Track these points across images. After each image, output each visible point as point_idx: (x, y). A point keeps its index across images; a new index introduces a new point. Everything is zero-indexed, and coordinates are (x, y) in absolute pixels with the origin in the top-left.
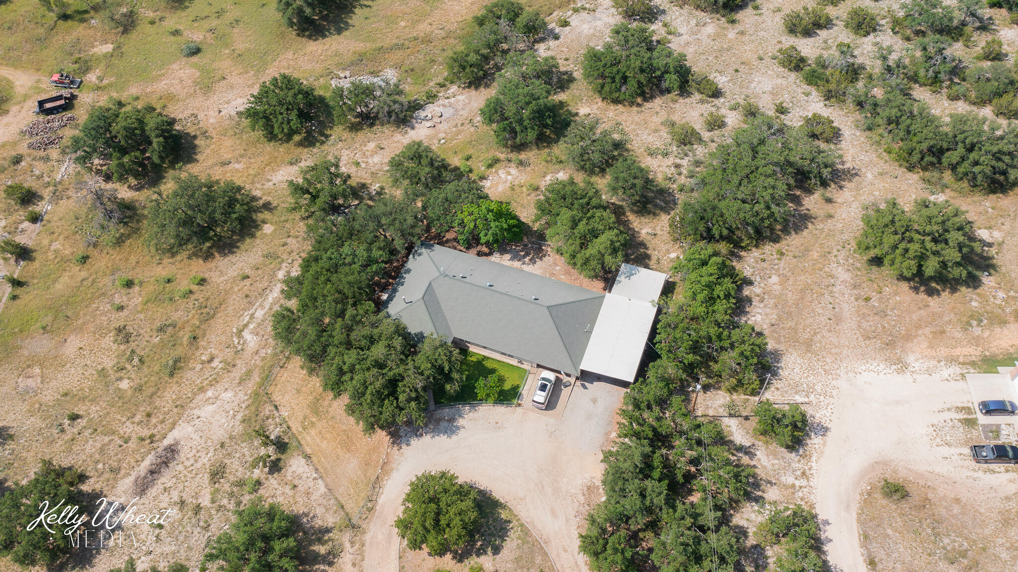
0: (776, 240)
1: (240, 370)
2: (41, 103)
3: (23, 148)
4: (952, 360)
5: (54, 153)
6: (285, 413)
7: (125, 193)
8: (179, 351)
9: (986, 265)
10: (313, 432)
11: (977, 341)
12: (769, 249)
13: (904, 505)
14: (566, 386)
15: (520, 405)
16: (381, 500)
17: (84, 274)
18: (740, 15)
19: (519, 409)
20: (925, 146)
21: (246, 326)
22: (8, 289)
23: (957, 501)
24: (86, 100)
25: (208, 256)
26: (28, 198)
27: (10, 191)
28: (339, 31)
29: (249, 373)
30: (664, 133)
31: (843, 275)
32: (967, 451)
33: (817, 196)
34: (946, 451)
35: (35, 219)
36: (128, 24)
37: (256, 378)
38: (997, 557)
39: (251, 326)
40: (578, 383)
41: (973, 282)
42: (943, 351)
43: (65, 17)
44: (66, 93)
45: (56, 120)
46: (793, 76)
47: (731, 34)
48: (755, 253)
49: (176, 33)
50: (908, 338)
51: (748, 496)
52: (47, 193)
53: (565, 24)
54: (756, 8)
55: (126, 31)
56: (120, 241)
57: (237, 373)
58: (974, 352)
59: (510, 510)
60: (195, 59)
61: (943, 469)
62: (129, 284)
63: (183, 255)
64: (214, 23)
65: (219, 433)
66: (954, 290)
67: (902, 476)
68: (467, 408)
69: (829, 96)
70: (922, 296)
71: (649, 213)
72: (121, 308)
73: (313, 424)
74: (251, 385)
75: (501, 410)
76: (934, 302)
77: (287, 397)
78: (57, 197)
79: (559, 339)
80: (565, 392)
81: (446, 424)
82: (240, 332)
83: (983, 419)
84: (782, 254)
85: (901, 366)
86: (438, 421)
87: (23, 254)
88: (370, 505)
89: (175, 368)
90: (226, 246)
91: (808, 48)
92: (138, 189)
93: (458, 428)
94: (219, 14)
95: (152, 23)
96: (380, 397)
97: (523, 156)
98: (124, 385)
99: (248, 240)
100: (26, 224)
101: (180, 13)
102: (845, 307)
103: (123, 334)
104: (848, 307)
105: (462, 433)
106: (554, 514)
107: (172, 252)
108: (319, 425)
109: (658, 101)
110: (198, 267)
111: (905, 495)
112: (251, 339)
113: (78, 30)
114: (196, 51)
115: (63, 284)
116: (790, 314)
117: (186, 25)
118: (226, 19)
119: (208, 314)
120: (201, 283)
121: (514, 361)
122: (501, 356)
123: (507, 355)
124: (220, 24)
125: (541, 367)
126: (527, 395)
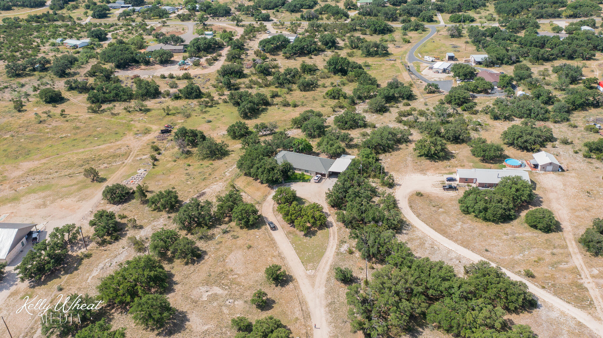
0: (390, 152)
1: (225, 179)
2: (162, 130)
3: (155, 140)
4: (440, 173)
5: (165, 141)
7: (188, 148)
8: (205, 176)
9: (453, 157)
11: (448, 170)
12: (387, 154)
13: (422, 197)
16: (268, 199)
17: (175, 163)
18: (385, 114)
19: (309, 183)
20: (435, 131)
21: (226, 172)
22: (152, 166)
23: (438, 197)
24: (175, 130)
25: (214, 160)
26: (157, 149)
27: (153, 147)
28: (256, 118)
29: (227, 180)
30: (359, 135)
31: (409, 159)
32: (442, 189)
33: (404, 145)
34: (436, 189)
35: (159, 154)
36: (188, 116)
37: (230, 180)
38: (447, 206)
39: (228, 172)
40: (328, 178)
41: (448, 159)
42: (438, 172)
43: (168, 114)
44: (169, 129)
45: (166, 135)
46: (400, 124)
47: (382, 117)
48: (384, 155)
49: (204, 118)
50: (428, 169)
51: (376, 196)
52: (163, 149)
53: (329, 117)
54: (390, 112)
55: (188, 117)
56: (186, 158)
57: (223, 180)
58: (447, 172)
60: (210, 123)
61: (435, 192)
62: (189, 165)
63: (205, 160)
64: (216, 116)
65: (218, 190)
66: (442, 161)
67: (422, 192)
68: (294, 183)
69: (410, 127)
70: (433, 162)
71: (352, 149)
72: (187, 170)
73: (247, 187)
74: (227, 182)
75: (304, 183)
76: (436, 164)
78: (166, 149)
79: (322, 165)
80: (324, 180)
81: (288, 186)
82: (224, 173)
83: (447, 182)
84: (392, 155)
85: (425, 174)
86: (285, 185)
87: (156, 160)
89: (204, 179)
90: (219, 158)
91: (405, 119)
92: (192, 148)
93: (291, 186)
94: (218, 114)
95: (196, 116)
96: (269, 171)
97: (314, 140)
98: (189, 183)
99: (227, 157)
100: (157, 155)
101: (205, 114)
102: (410, 165)
103: (188, 174)
104: (410, 164)
106: (319, 200)
107: (203, 159)
108: (249, 187)
109: (357, 130)
110: (211, 162)
111: (422, 195)
112: (228, 174)
113: (172, 117)
114: (210, 122)
115: (169, 165)
116: (393, 166)
117: (207, 117)
118: (220, 115)
119: (214, 170)
120: (212, 164)
121: (309, 174)
122: (305, 173)
123: (306, 171)
124: (218, 117)
125: (317, 173)
126: (312, 180)
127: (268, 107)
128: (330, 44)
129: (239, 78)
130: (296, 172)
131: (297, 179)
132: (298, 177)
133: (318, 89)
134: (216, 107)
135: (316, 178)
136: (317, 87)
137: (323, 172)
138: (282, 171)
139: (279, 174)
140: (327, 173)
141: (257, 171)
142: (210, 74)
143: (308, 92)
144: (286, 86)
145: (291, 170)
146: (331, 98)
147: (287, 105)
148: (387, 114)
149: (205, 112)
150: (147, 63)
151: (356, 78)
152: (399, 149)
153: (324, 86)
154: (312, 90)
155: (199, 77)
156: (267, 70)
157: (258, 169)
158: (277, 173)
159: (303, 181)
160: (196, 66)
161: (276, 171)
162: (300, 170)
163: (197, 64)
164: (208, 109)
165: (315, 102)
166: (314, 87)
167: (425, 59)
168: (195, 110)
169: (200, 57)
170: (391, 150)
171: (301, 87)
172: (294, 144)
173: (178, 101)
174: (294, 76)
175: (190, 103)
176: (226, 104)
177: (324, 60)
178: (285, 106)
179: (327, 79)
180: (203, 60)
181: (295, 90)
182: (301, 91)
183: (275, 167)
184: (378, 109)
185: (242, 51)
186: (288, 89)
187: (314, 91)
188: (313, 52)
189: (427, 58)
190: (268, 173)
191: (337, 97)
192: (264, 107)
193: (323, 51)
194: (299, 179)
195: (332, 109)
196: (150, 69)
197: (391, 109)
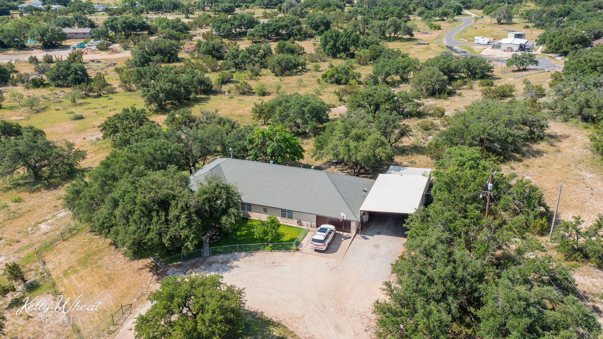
1: (23, 244)
6: (49, 266)
10: (73, 277)
12: (514, 164)
14: (346, 238)
15: (298, 250)
19: (297, 253)
21: (44, 221)
29: (30, 246)
31: (588, 174)
33: (543, 144)
36: (41, 111)
37: (35, 248)
39: (50, 221)
40: (358, 236)
47: (447, 102)
48: (505, 167)
49: (72, 112)
55: (37, 113)
59: (284, 327)
60: (78, 121)
63: (13, 191)
64: (99, 110)
68: (243, 254)
71: (408, 154)
73: (76, 271)
75: (278, 255)
77: (59, 257)
79: (337, 193)
80: (345, 243)
81: (219, 265)
82: (37, 224)
84: (528, 166)
86: (210, 264)
88: (112, 328)
90: (52, 187)
93: (232, 267)
94: (104, 107)
95: (58, 110)
97: (306, 139)
101: (77, 108)
105: (234, 271)
108: (83, 272)
110: (24, 195)
112: (44, 228)
113: (4, 112)
114: (81, 118)
117: (78, 111)
118: (108, 109)
119: (14, 216)
120: (18, 201)
121: (293, 223)
122: (282, 221)
123: (286, 213)
124: (103, 111)
125: (320, 220)
126: (306, 244)
127: (211, 96)
128: (322, 28)
129: (169, 62)
130: (255, 216)
131: (254, 240)
132: (257, 232)
133: (308, 74)
134: (107, 97)
135: (321, 236)
136: (306, 72)
137: (343, 216)
138: (198, 213)
139: (183, 221)
140: (355, 219)
141: (111, 214)
142: (119, 58)
143: (290, 77)
144: (249, 67)
145: (232, 210)
146: (332, 83)
147: (247, 92)
148: (456, 98)
149: (81, 104)
150: (22, 47)
151: (371, 62)
152: (538, 153)
153: (317, 69)
154: (296, 74)
155: (99, 62)
156: (218, 51)
157: (116, 204)
158: (178, 218)
159: (274, 249)
160: (101, 49)
161: (173, 212)
162: (265, 209)
163: (103, 48)
164: (89, 100)
165: (302, 88)
166: (299, 71)
167: (476, 42)
168: (60, 102)
169: (114, 42)
170: (517, 156)
171: (276, 69)
172: (251, 142)
173: (39, 89)
174: (264, 56)
175: (58, 92)
176: (128, 93)
177: (315, 45)
178: (244, 93)
179: (322, 63)
180: (116, 46)
181: (265, 75)
182: (276, 75)
183: (174, 197)
184: (437, 87)
185: (183, 35)
186: (252, 71)
187: (300, 75)
188: (296, 35)
189: (479, 39)
190: (145, 220)
191: (343, 81)
192: (203, 96)
193: (311, 36)
194: (262, 240)
195: (337, 97)
196: (20, 54)
197: (458, 92)
